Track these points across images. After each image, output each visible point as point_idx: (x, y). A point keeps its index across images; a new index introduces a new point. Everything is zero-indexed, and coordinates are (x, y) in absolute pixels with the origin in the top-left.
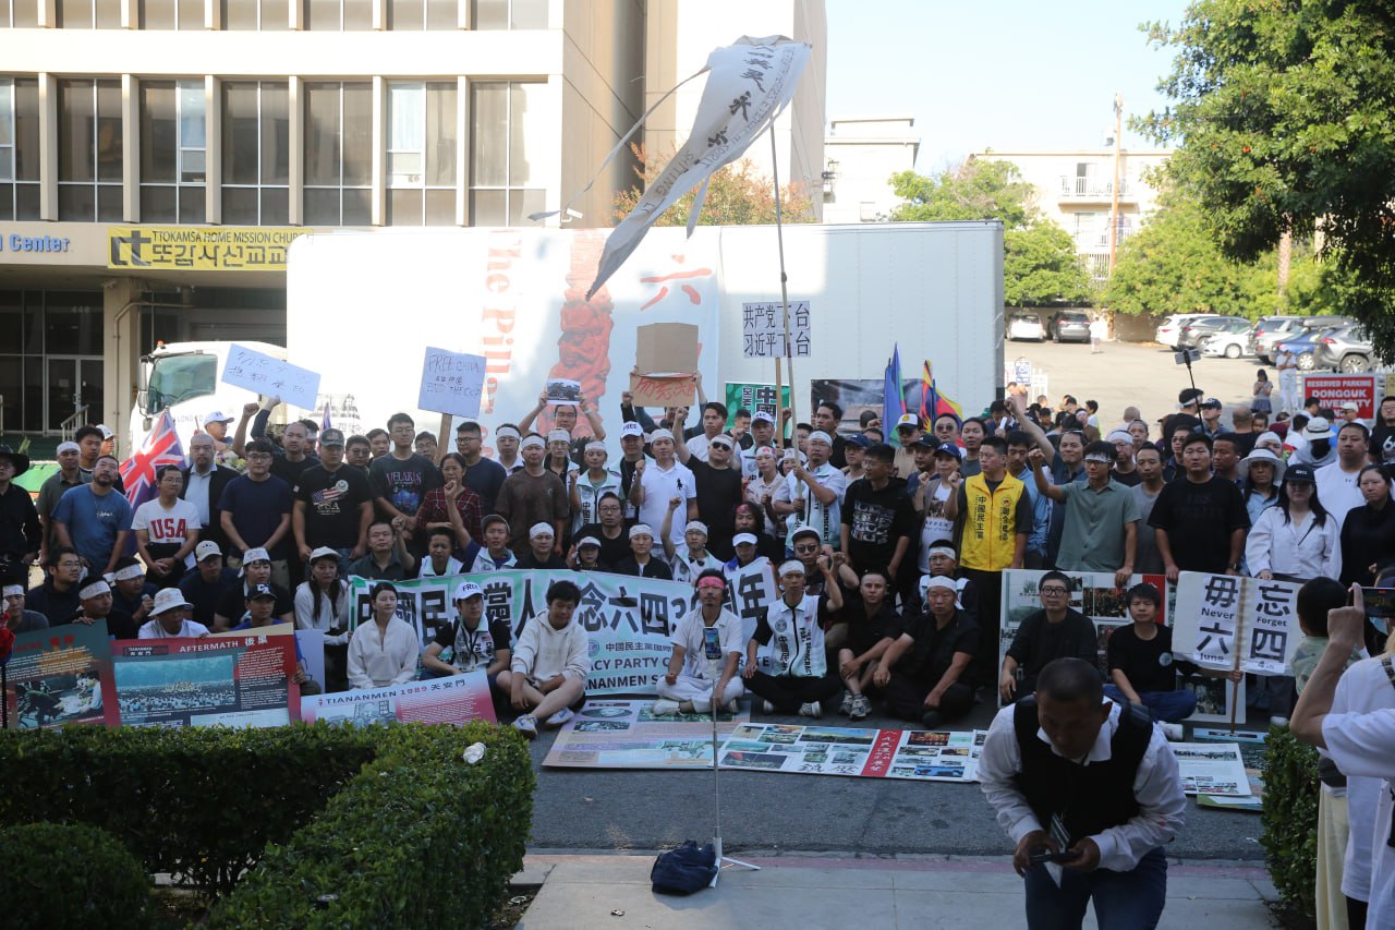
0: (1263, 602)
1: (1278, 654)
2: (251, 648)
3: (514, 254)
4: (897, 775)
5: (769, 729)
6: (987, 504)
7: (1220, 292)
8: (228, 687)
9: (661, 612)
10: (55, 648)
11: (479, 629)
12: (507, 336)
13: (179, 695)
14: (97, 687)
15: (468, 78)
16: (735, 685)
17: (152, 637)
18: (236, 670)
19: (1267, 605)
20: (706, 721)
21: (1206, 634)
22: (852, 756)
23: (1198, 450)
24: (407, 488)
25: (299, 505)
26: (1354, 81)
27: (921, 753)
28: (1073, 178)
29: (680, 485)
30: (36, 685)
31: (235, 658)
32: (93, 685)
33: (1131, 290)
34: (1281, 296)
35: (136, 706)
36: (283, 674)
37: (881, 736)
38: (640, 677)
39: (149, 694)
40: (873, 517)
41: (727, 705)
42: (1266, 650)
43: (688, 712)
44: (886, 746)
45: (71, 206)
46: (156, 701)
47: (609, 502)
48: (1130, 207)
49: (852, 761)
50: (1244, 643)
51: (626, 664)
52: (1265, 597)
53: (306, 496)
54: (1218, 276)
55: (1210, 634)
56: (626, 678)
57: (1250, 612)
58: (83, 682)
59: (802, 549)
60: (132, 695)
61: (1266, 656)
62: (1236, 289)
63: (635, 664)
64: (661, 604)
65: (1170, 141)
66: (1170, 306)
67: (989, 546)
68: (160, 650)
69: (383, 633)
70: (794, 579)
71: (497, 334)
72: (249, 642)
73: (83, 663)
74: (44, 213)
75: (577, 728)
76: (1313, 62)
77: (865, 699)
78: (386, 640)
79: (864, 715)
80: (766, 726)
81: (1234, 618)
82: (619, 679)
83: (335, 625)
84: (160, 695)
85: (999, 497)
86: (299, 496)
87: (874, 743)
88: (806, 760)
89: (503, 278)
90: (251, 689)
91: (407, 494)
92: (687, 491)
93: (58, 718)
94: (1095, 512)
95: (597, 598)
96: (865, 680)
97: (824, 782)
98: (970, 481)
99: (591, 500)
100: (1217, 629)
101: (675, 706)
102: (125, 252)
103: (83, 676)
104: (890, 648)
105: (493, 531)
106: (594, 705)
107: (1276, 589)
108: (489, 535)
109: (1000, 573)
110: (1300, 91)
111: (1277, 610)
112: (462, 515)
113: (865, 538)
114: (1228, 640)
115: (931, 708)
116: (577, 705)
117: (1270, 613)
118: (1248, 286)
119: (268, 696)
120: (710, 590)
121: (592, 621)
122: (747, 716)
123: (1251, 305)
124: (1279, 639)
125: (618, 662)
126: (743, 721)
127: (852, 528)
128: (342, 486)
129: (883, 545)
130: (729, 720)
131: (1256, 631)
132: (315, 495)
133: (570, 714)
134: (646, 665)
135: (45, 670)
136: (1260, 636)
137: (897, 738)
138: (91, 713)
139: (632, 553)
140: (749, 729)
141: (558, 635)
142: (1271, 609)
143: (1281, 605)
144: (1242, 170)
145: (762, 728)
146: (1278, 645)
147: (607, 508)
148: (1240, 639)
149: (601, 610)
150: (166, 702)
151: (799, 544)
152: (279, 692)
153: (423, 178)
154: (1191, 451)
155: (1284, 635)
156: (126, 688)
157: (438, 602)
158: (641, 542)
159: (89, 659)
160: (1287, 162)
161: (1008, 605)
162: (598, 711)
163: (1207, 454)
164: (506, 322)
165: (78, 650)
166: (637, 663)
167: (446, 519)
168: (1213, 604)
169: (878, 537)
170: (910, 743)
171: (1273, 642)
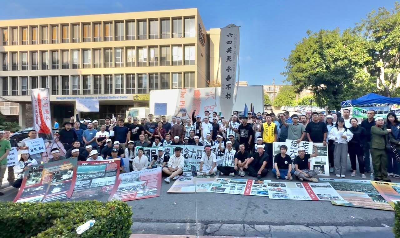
2: (111, 163)
3: (185, 92)
4: (252, 194)
5: (222, 180)
6: (268, 128)
7: (288, 103)
8: (103, 172)
9: (201, 154)
10: (64, 164)
11: (162, 157)
12: (184, 105)
13: (91, 174)
14: (72, 172)
15: (184, 72)
16: (215, 169)
17: (89, 161)
18: (106, 168)
20: (209, 177)
22: (241, 188)
23: (316, 116)
24: (152, 128)
25: (129, 132)
26: (317, 64)
27: (258, 187)
28: (268, 89)
29: (209, 127)
30: (58, 173)
31: (106, 166)
32: (71, 172)
33: (277, 103)
34: (297, 103)
35: (80, 177)
36: (116, 169)
37: (248, 181)
39: (84, 174)
40: (244, 132)
41: (214, 174)
43: (205, 175)
44: (249, 185)
45: (128, 92)
46: (86, 175)
47: (192, 131)
48: (276, 92)
49: (241, 190)
52: (304, 145)
53: (130, 130)
54: (288, 101)
58: (69, 171)
59: (230, 139)
60: (80, 174)
62: (290, 103)
64: (201, 152)
65: (286, 76)
66: (282, 105)
67: (269, 137)
68: (90, 164)
69: (140, 159)
70: (229, 145)
71: (182, 105)
72: (110, 162)
73: (70, 167)
74: (124, 93)
75: (180, 180)
76: (310, 61)
77: (244, 172)
78: (141, 160)
79: (244, 176)
80: (222, 179)
83: (133, 157)
84: (87, 174)
85: (271, 127)
86: (129, 130)
87: (246, 183)
88: (230, 189)
89: (183, 96)
90: (109, 172)
91: (151, 129)
92: (210, 128)
93: (61, 180)
94: (295, 130)
95: (188, 151)
96: (243, 167)
97: (235, 197)
98: (264, 124)
99: (188, 130)
100: (294, 152)
101: (202, 174)
102: (135, 98)
103: (69, 170)
104: (249, 160)
105: (167, 137)
106: (185, 173)
107: (306, 143)
108: (166, 137)
109: (272, 143)
110: (308, 65)
112: (161, 133)
113: (243, 137)
115: (259, 174)
116: (181, 174)
118: (292, 102)
119: (112, 174)
120: (208, 150)
121: (187, 156)
122: (218, 176)
123: (292, 105)
126: (217, 178)
127: (240, 135)
128: (137, 128)
129: (247, 138)
130: (214, 177)
132: (132, 130)
133: (179, 176)
135: (61, 169)
137: (252, 182)
138: (70, 179)
139: (195, 142)
140: (218, 180)
141: (177, 158)
143: (307, 146)
144: (299, 78)
145: (221, 179)
147: (191, 132)
149: (188, 154)
150: (88, 176)
151: (230, 137)
152: (115, 173)
153: (177, 86)
154: (314, 116)
156: (79, 173)
157: (155, 152)
158: (197, 139)
159: (72, 166)
160: (306, 77)
161: (274, 150)
162: (186, 175)
163: (317, 116)
164: (184, 103)
165: (70, 164)
167: (157, 134)
169: (246, 136)
170: (255, 183)
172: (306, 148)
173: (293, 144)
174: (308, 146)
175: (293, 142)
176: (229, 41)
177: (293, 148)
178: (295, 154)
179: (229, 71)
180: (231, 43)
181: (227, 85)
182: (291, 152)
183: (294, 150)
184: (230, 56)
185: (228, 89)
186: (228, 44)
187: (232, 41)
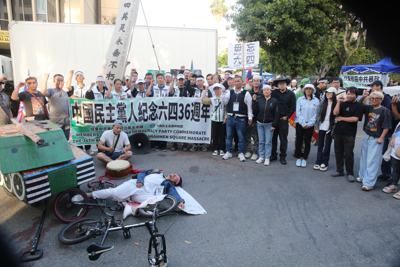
0: (248, 48)
1: (253, 62)
19: (249, 49)
21: (235, 60)
38: (166, 136)
42: (250, 61)
50: (244, 60)
51: (162, 132)
52: (249, 47)
55: (236, 60)
56: (162, 136)
57: (246, 52)
61: (250, 63)
63: (165, 132)
64: (175, 106)
81: (242, 54)
82: (160, 136)
95: (155, 108)
100: (238, 58)
107: (251, 44)
111: (252, 50)
114: (240, 60)
117: (250, 51)
121: (153, 117)
124: (253, 57)
125: (160, 131)
131: (247, 57)
134: (168, 132)
136: (248, 58)
142: (250, 50)
143: (252, 48)
146: (253, 59)
148: (244, 59)
149: (156, 113)
153: (47, 21)
155: (254, 56)
157: (100, 107)
166: (166, 131)
168: (236, 52)
171: (251, 59)
172: (252, 51)
173: (236, 49)
174: (254, 47)
175: (236, 46)
176: (127, 4)
177: (236, 54)
179: (118, 44)
180: (128, 7)
181: (111, 62)
183: (238, 56)
184: (124, 25)
185: (112, 67)
186: (125, 7)
187: (130, 4)
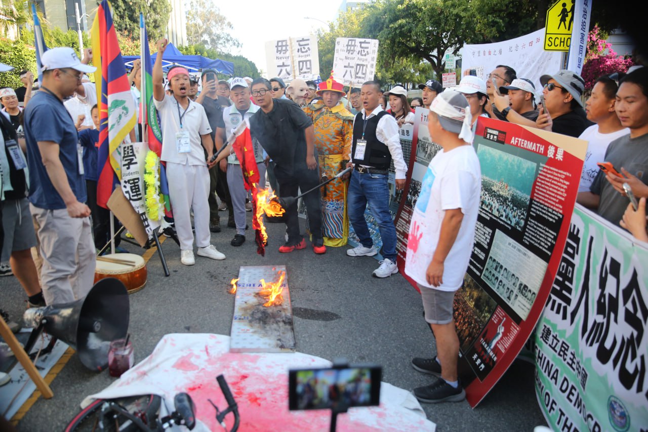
0: (300, 47)
1: (309, 70)
2: (549, 162)
21: (280, 68)
36: (560, 212)
42: (305, 70)
50: (295, 69)
57: (295, 53)
61: (305, 73)
72: (551, 154)
81: (290, 58)
100: (284, 65)
114: (289, 69)
117: (303, 52)
119: (543, 235)
124: (308, 63)
136: (301, 63)
143: (306, 47)
146: (308, 66)
148: (293, 67)
152: (551, 235)
155: (310, 61)
168: (280, 53)
172: (307, 51)
173: (280, 48)
174: (308, 44)
175: (278, 44)
177: (281, 58)
178: (286, 70)
182: (278, 66)
183: (283, 60)
